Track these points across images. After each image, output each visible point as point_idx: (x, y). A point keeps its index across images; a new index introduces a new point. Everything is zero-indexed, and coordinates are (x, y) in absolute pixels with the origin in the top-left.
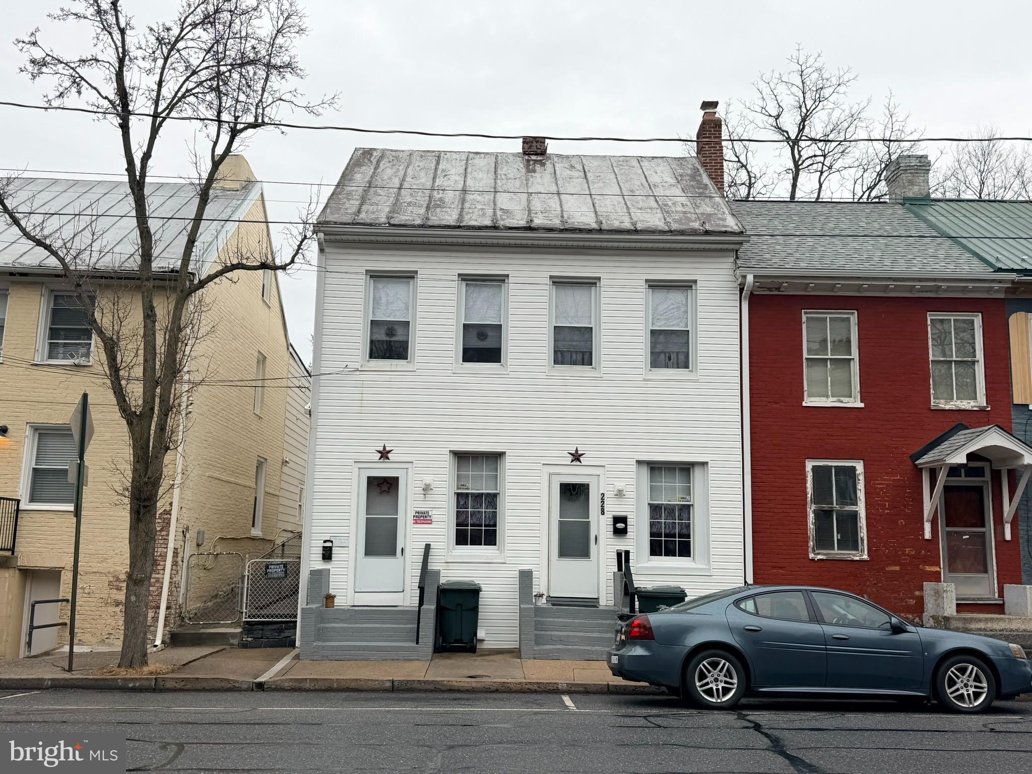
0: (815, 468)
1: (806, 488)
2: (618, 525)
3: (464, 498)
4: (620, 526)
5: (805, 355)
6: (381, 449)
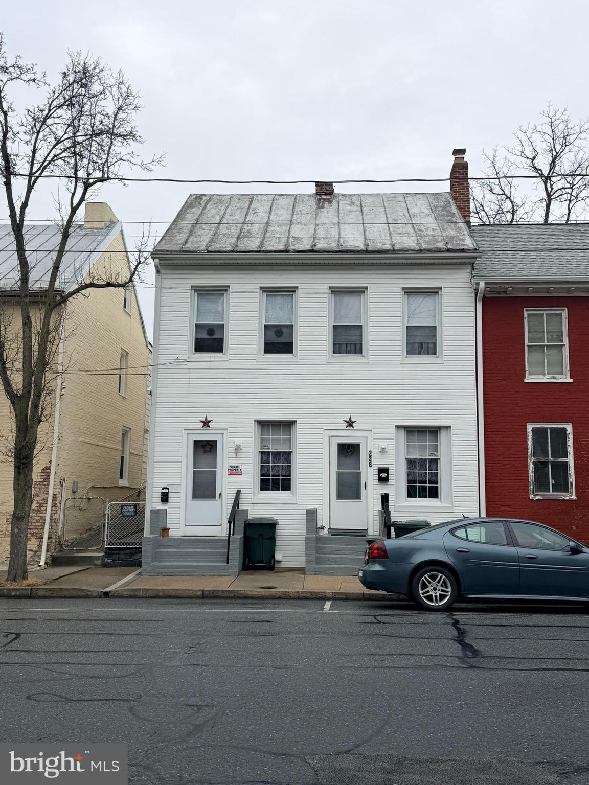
0: (534, 430)
1: (527, 445)
2: (382, 474)
3: (266, 455)
4: (383, 476)
5: (527, 343)
6: (204, 419)
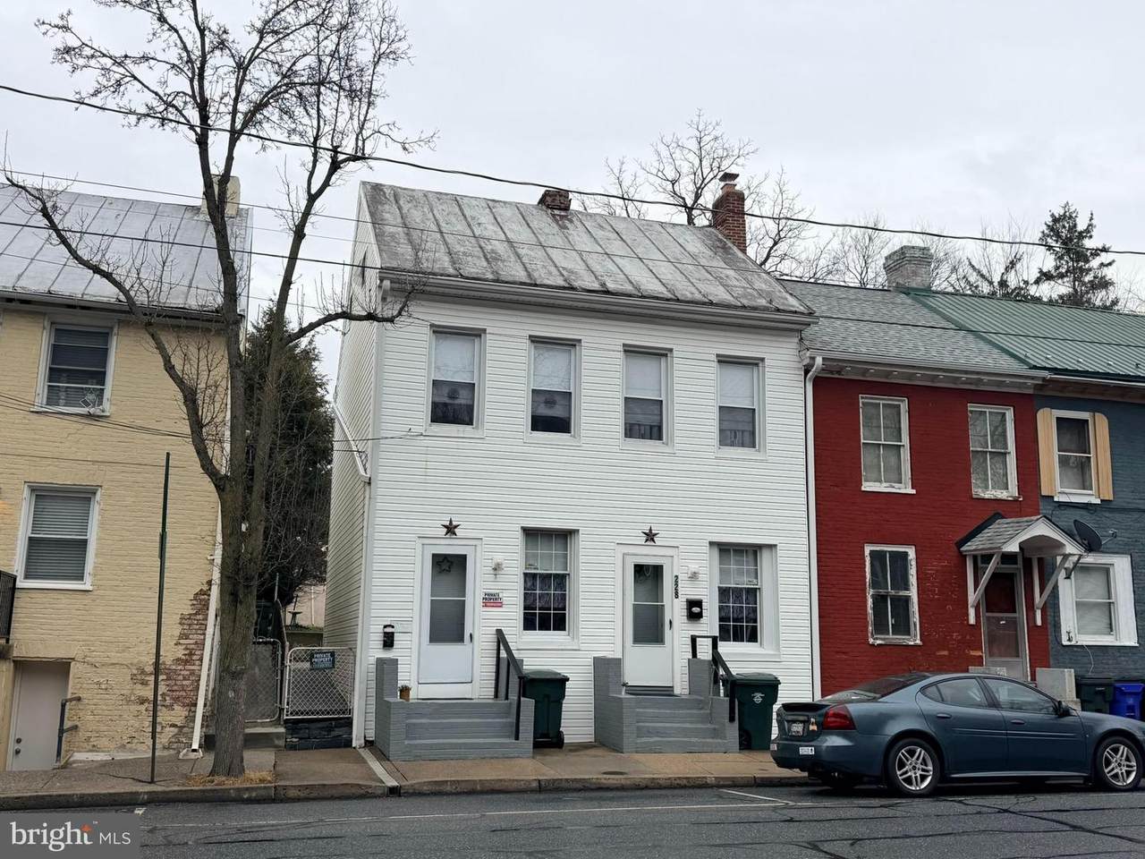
0: (872, 553)
1: (865, 572)
3: (532, 579)
4: (694, 610)
5: (862, 441)
6: (448, 523)
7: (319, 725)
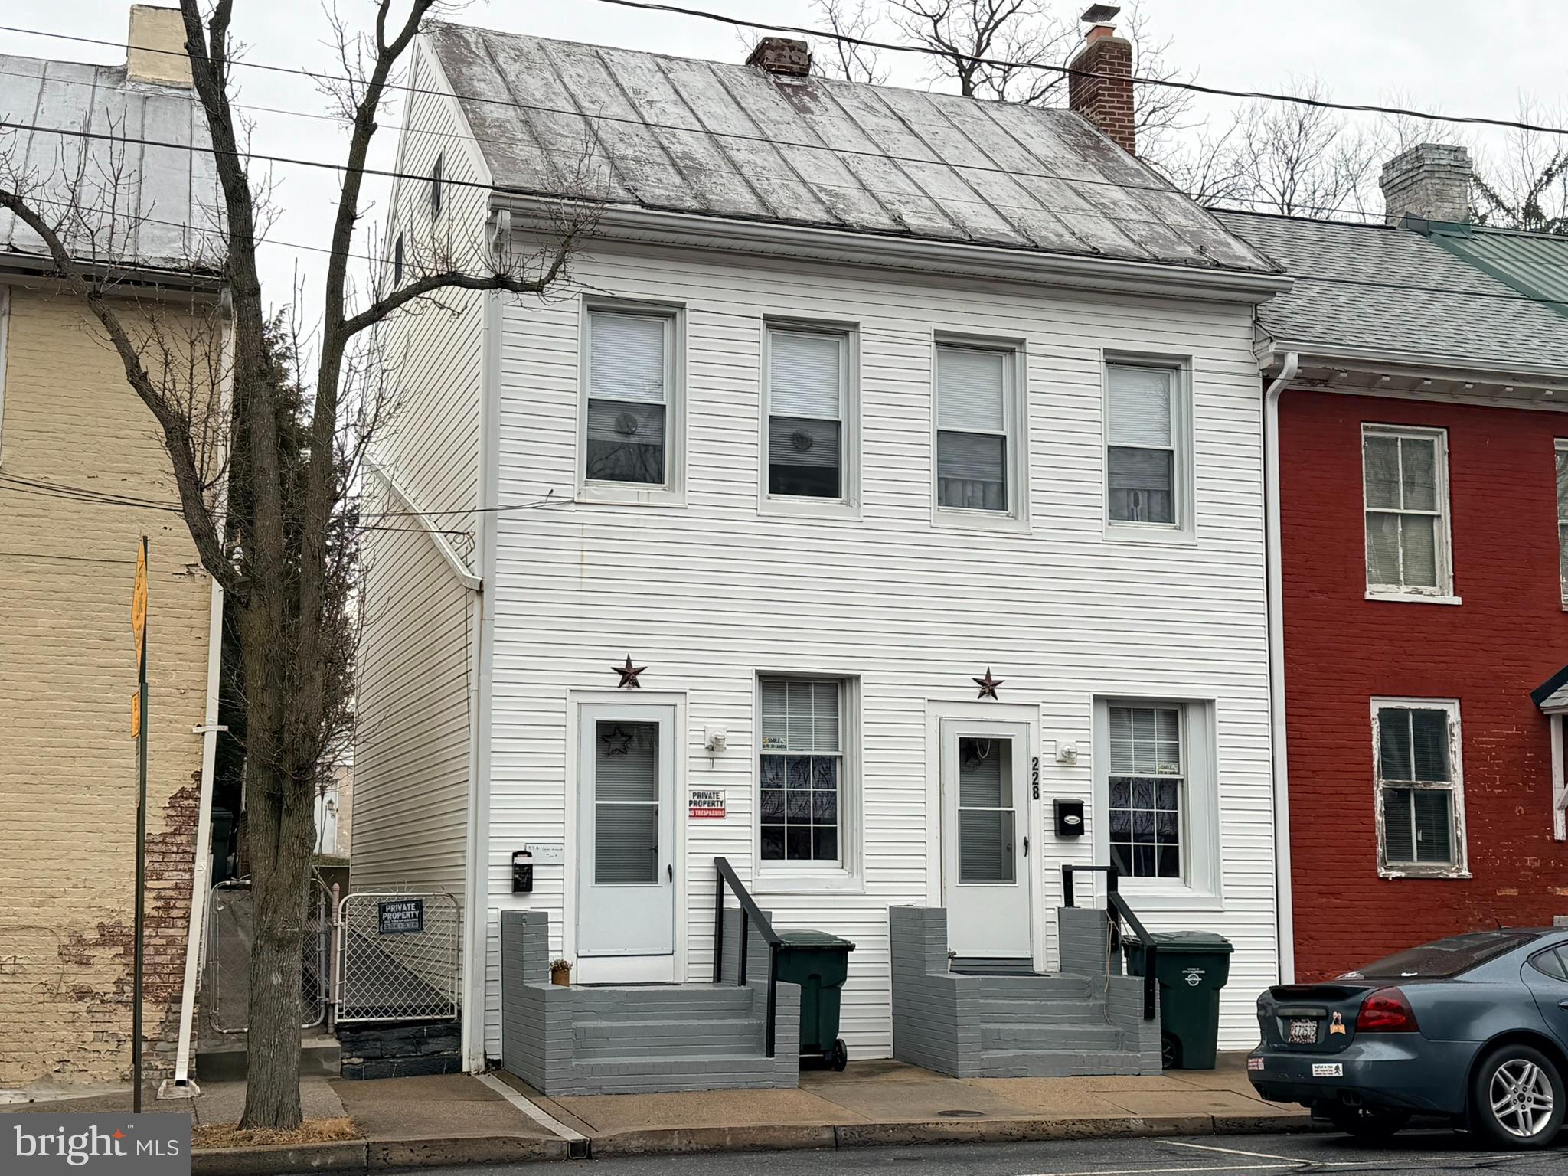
0: (1383, 713)
1: (1371, 748)
3: (774, 766)
4: (1068, 820)
5: (1366, 509)
6: (623, 665)
7: (396, 1033)
